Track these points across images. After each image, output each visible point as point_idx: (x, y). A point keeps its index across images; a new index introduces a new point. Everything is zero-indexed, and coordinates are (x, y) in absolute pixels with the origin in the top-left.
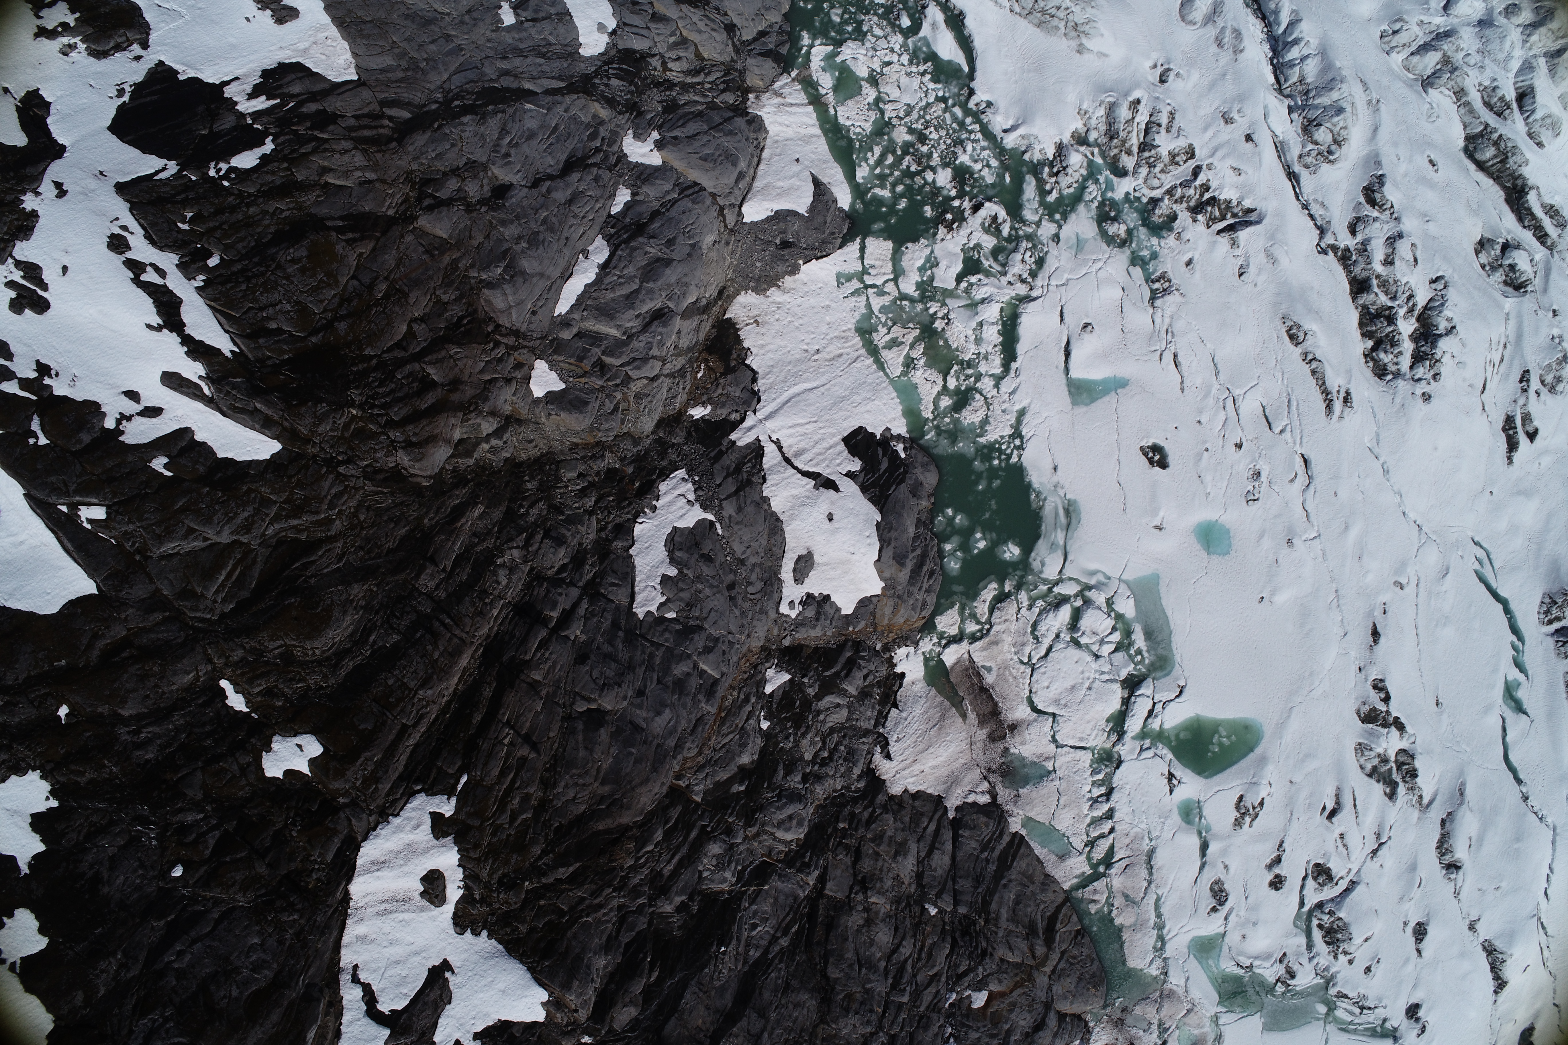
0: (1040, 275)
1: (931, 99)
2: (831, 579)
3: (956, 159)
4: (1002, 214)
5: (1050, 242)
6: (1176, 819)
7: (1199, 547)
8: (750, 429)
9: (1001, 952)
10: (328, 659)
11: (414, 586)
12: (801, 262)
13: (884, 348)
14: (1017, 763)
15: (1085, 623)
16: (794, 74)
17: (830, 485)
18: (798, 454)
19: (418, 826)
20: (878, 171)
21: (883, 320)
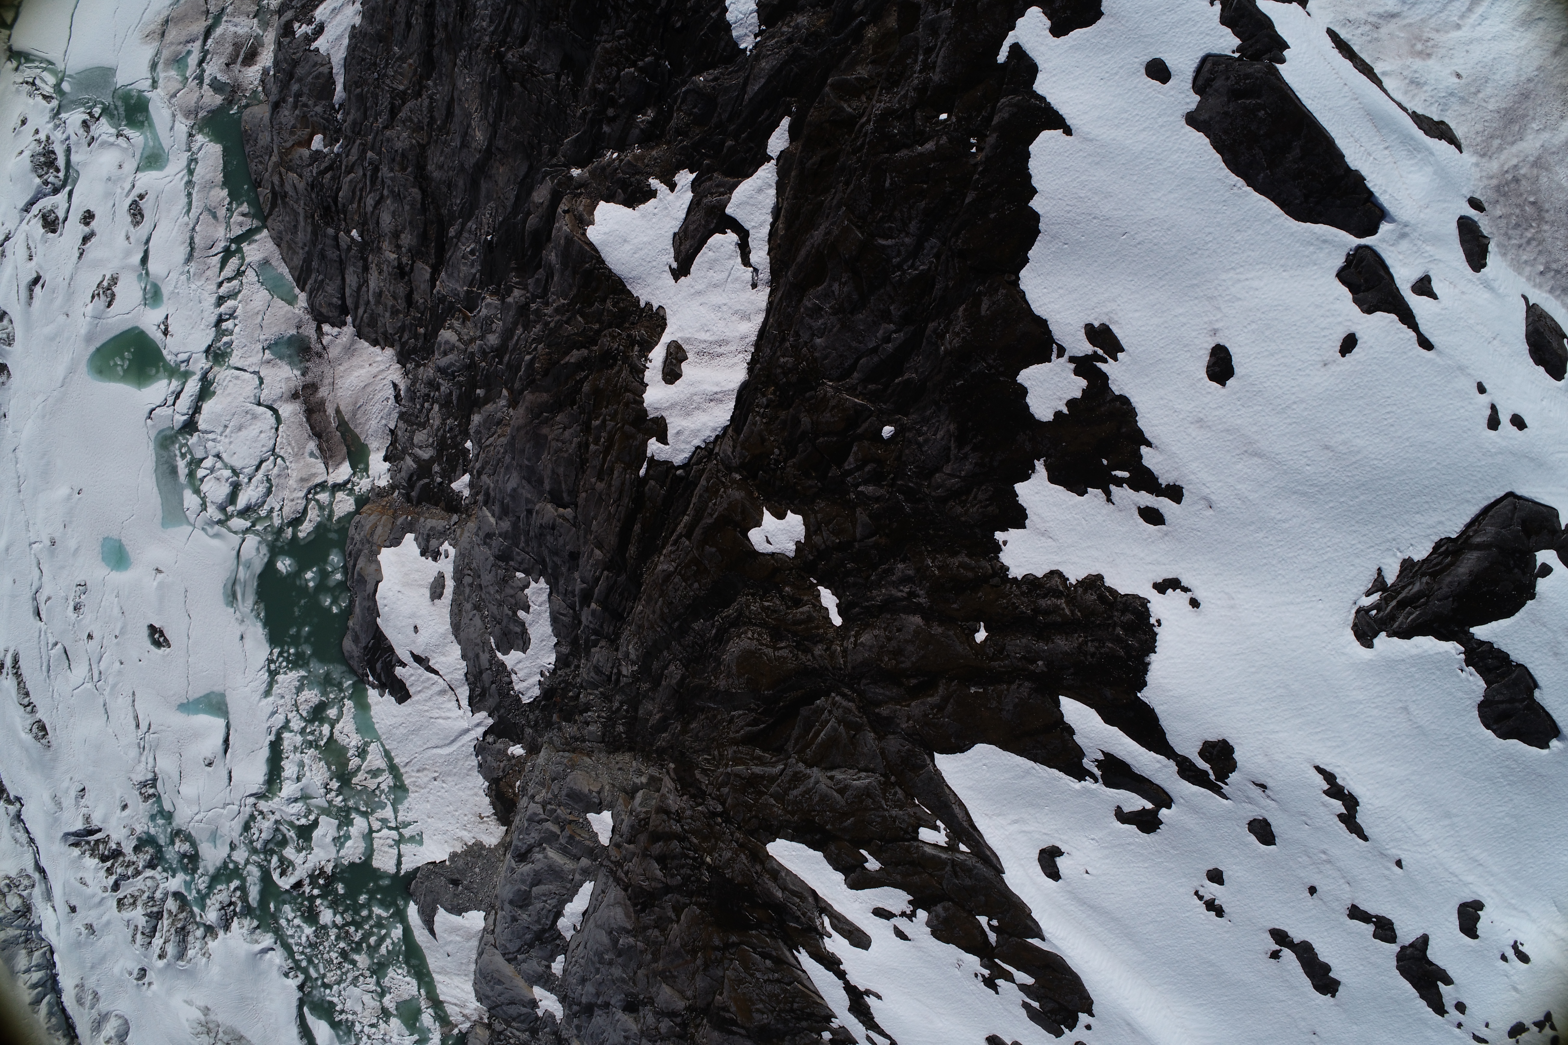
0: (247, 816)
1: (335, 987)
2: (417, 571)
3: (315, 931)
4: (275, 876)
5: (237, 843)
6: (166, 290)
7: (128, 548)
8: (478, 725)
9: (301, 186)
10: (744, 624)
11: (687, 670)
12: (447, 863)
13: (384, 771)
14: (296, 359)
15: (226, 489)
16: (456, 1031)
17: (418, 659)
18: (442, 692)
19: (678, 433)
20: (383, 932)
21: (383, 796)
